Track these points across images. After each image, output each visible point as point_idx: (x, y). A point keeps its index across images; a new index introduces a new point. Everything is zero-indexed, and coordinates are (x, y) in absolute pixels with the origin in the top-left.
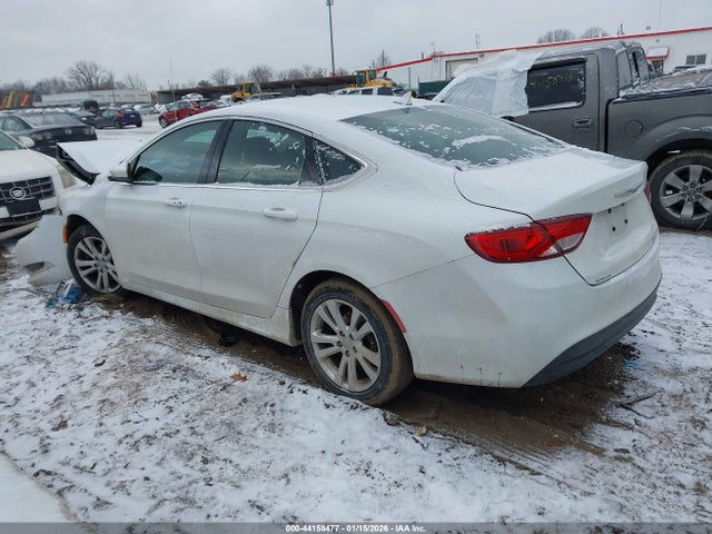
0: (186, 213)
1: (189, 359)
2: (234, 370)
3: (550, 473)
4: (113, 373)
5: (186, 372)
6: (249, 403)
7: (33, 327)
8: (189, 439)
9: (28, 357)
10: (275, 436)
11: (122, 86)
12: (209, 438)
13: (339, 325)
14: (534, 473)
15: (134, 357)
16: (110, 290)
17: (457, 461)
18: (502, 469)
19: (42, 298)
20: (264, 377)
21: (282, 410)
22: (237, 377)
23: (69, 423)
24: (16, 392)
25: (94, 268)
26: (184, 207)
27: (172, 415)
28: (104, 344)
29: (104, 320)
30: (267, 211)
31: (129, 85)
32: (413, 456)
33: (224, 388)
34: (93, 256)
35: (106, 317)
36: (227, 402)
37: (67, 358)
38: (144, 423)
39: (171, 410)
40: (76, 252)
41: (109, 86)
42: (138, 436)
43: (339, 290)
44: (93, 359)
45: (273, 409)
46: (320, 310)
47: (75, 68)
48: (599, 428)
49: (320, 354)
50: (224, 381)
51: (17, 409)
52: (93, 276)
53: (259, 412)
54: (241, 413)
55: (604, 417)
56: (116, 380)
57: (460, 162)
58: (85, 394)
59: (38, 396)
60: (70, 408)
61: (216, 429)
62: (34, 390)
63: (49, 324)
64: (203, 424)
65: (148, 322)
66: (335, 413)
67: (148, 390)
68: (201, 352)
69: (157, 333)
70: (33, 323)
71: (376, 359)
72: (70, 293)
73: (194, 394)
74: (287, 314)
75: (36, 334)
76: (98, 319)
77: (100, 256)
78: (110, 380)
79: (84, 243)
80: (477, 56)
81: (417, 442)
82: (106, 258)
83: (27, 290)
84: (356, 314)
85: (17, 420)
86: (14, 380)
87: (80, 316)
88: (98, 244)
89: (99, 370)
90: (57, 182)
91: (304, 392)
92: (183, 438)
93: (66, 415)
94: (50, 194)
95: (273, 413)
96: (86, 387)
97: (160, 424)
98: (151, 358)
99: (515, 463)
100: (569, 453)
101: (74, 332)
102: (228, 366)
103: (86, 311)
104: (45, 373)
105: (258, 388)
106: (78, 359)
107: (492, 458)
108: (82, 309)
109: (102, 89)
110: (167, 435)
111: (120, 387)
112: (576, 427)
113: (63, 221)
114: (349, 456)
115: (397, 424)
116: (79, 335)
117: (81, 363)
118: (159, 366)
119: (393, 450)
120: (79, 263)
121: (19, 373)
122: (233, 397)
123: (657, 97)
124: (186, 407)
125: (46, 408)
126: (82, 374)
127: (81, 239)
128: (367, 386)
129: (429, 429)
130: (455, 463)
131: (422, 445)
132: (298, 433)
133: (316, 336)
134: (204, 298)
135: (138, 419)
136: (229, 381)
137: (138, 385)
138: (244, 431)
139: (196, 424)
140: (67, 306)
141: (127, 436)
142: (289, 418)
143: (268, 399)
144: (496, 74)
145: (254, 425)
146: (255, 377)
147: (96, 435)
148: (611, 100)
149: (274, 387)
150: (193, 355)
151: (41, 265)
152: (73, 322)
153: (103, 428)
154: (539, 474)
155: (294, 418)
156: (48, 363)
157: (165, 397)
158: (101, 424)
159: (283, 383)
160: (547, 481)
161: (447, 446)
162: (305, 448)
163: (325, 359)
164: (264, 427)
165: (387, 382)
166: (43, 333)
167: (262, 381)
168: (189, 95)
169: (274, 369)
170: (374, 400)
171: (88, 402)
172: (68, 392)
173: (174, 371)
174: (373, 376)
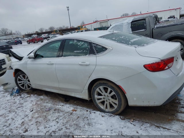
0: (54, 66)
1: (58, 106)
2: (72, 108)
3: (173, 129)
4: (37, 113)
5: (59, 111)
6: (80, 118)
7: (8, 102)
8: (66, 131)
9: (9, 111)
10: (91, 127)
11: (14, 34)
12: (72, 129)
13: (104, 93)
14: (168, 129)
15: (42, 108)
16: (28, 89)
17: (146, 128)
18: (159, 129)
19: (8, 93)
20: (81, 110)
21: (90, 119)
22: (73, 110)
23: (28, 130)
24: (9, 122)
25: (23, 83)
26: (53, 64)
27: (59, 124)
28: (31, 105)
29: (29, 98)
30: (80, 63)
31: (16, 34)
32: (133, 128)
33: (71, 114)
34: (23, 80)
35: (29, 97)
36: (73, 118)
37: (21, 110)
38: (51, 127)
39: (58, 122)
40: (18, 79)
41: (11, 34)
42: (50, 131)
43: (104, 83)
44: (29, 109)
45: (88, 119)
46: (98, 90)
47: (1, 30)
48: (179, 114)
49: (98, 102)
50: (70, 112)
51: (10, 127)
52: (23, 86)
53: (83, 120)
54: (78, 121)
55: (180, 111)
56: (39, 115)
57: (135, 46)
58: (30, 120)
59: (16, 122)
60: (27, 125)
61: (73, 126)
62: (14, 121)
63: (13, 100)
64: (68, 125)
65: (42, 97)
66: (106, 118)
67: (49, 117)
68: (60, 104)
69: (46, 100)
70: (8, 100)
71: (117, 102)
72: (16, 91)
73: (63, 117)
74: (87, 91)
75: (9, 104)
76: (27, 97)
77: (25, 80)
78: (36, 115)
79: (20, 77)
80: (107, 21)
81: (132, 124)
82: (27, 80)
83: (3, 91)
84: (109, 89)
85: (11, 131)
86: (7, 118)
87: (21, 97)
88: (24, 77)
89: (32, 113)
90: (6, 60)
91: (94, 113)
92: (64, 130)
93: (27, 127)
94: (5, 64)
95: (88, 120)
96: (30, 118)
97: (56, 127)
98: (47, 107)
99: (162, 127)
100: (175, 123)
101: (21, 102)
102: (70, 107)
103: (22, 96)
104: (16, 115)
105: (81, 113)
106: (25, 110)
107: (155, 127)
108: (21, 95)
109: (9, 35)
110: (59, 130)
111: (40, 117)
112: (173, 115)
113: (13, 71)
114: (115, 130)
115: (124, 119)
116: (23, 103)
117: (26, 111)
118: (50, 110)
119: (127, 127)
120: (18, 82)
121: (8, 116)
122: (74, 117)
123: (165, 27)
124: (62, 121)
125: (19, 126)
126: (27, 114)
127: (19, 75)
128: (113, 110)
129: (134, 120)
130: (145, 129)
131: (134, 125)
132: (97, 125)
133: (96, 97)
134: (60, 89)
135: (49, 126)
136: (72, 112)
137: (46, 116)
138: (81, 126)
139: (66, 126)
140: (17, 95)
141: (47, 132)
142: (93, 121)
143: (84, 116)
144: (123, 24)
145: (84, 124)
146: (79, 110)
147: (37, 133)
148: (153, 28)
149: (85, 112)
150: (58, 105)
151: (7, 84)
152: (20, 99)
153: (39, 130)
154: (170, 130)
155: (95, 121)
156: (16, 112)
157: (55, 119)
158: (38, 129)
159: (87, 111)
160: (173, 131)
161: (141, 124)
162: (101, 129)
163: (99, 103)
164: (87, 124)
165: (120, 108)
166: (12, 103)
167: (81, 111)
168: (33, 35)
169: (83, 107)
170: (116, 113)
171: (32, 123)
172: (25, 120)
173: (55, 111)
174: (116, 107)
